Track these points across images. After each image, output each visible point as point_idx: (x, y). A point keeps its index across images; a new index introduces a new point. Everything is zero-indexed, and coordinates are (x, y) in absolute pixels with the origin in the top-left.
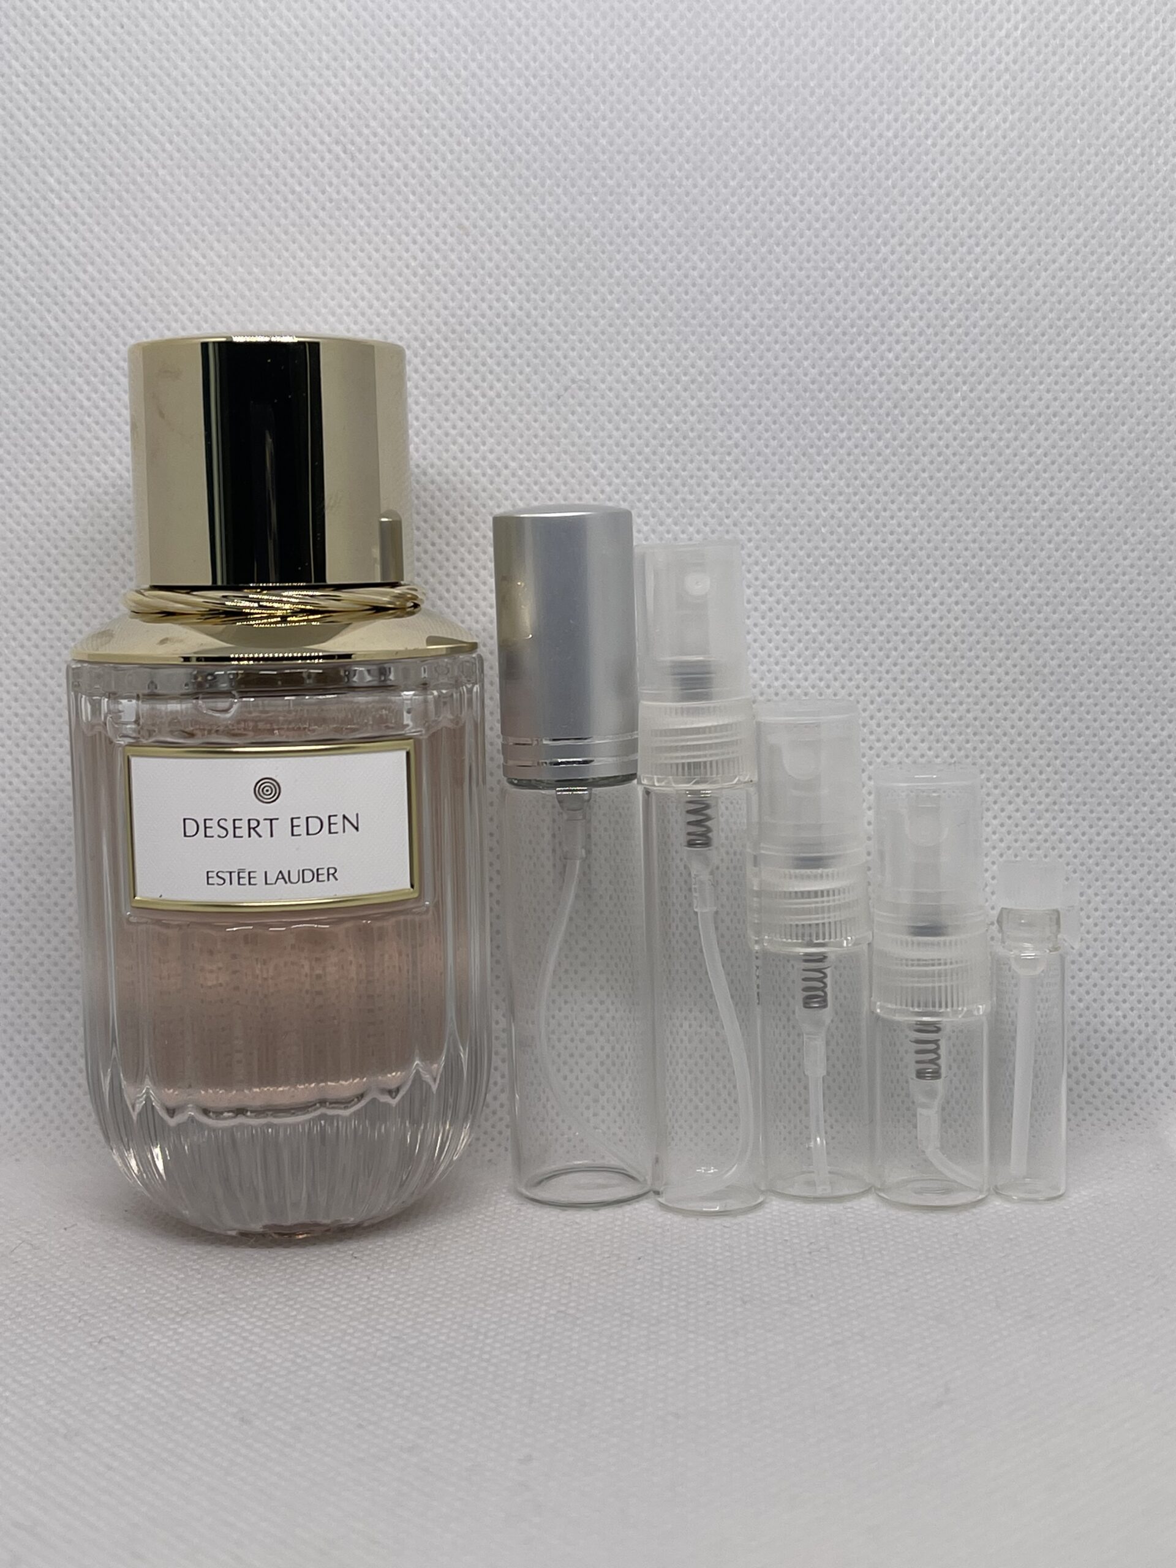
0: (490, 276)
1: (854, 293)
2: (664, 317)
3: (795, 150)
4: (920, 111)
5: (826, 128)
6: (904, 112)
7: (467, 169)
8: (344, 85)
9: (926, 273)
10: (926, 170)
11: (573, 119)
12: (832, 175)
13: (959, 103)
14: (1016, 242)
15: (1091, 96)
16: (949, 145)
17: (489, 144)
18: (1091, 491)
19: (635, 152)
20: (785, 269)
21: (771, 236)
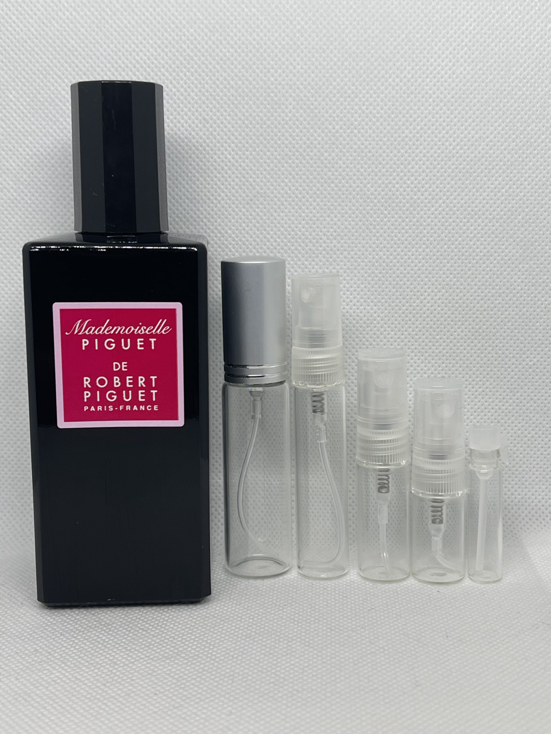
0: (219, 143)
1: (391, 152)
2: (301, 163)
3: (364, 84)
4: (424, 65)
5: (379, 73)
6: (416, 65)
7: (207, 91)
8: (149, 51)
9: (426, 143)
10: (427, 93)
11: (258, 68)
12: (381, 96)
13: (443, 61)
14: (470, 128)
15: (506, 58)
16: (438, 82)
17: (218, 80)
18: (503, 247)
19: (287, 84)
20: (359, 140)
21: (352, 125)
